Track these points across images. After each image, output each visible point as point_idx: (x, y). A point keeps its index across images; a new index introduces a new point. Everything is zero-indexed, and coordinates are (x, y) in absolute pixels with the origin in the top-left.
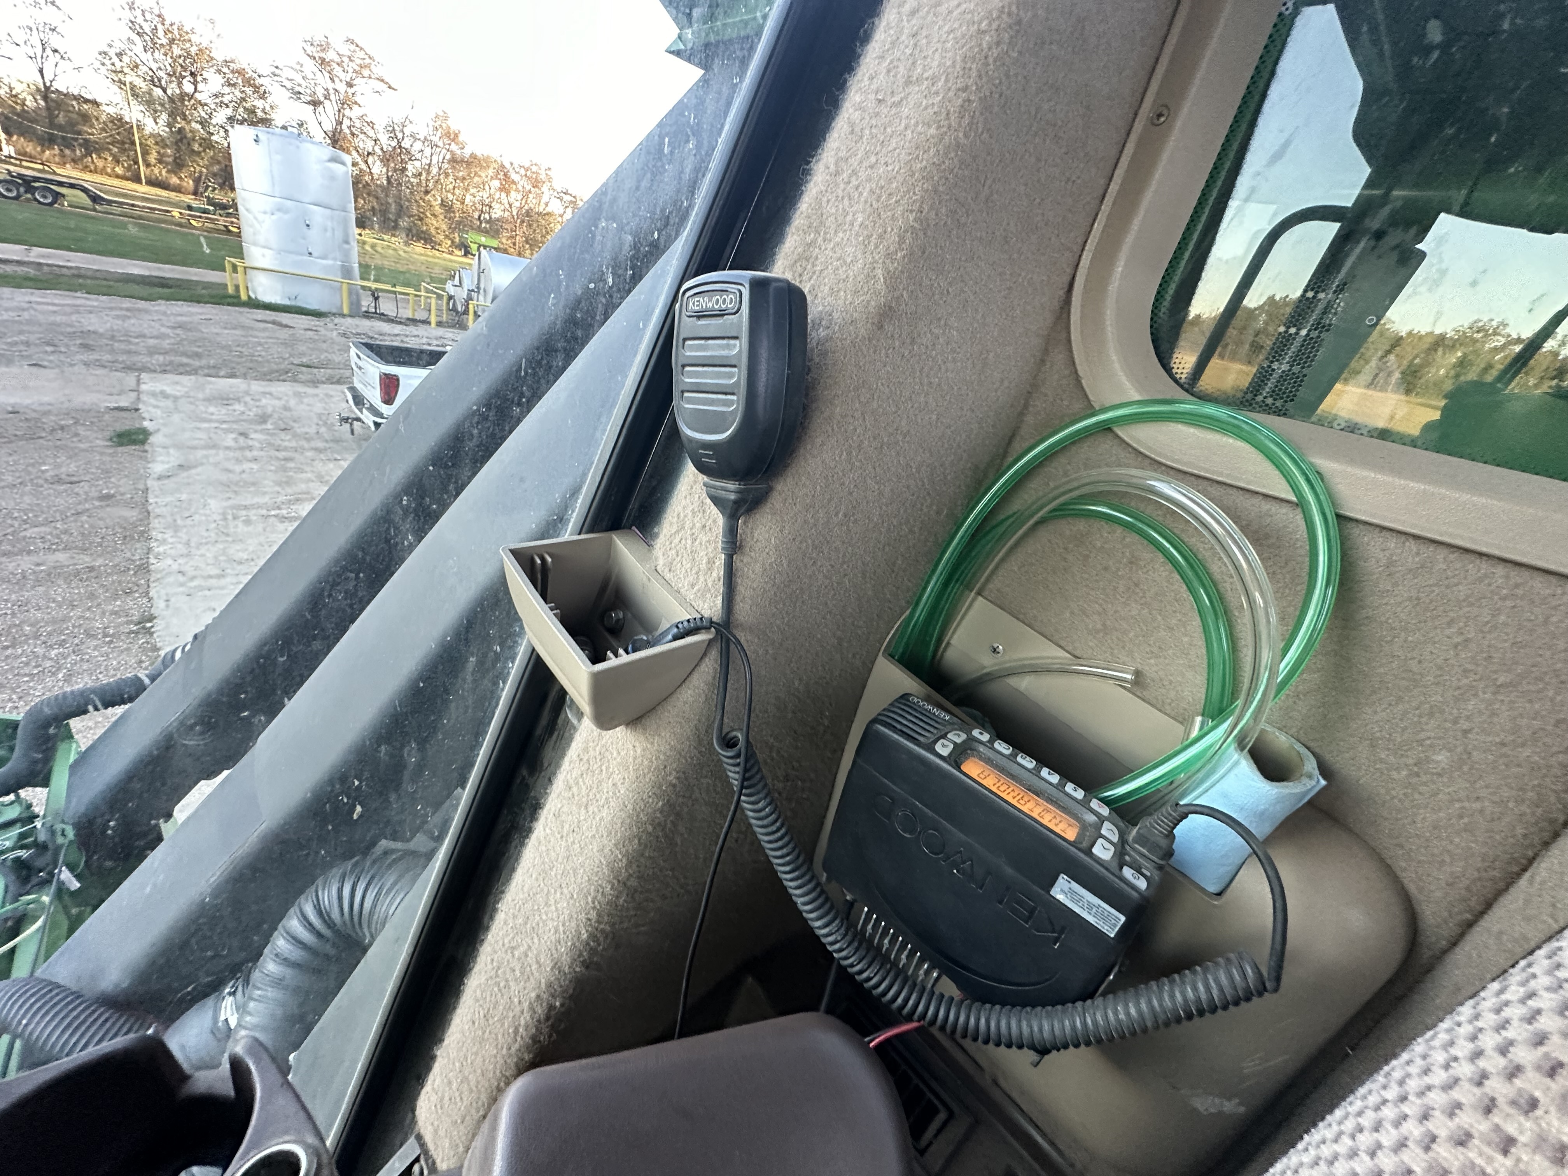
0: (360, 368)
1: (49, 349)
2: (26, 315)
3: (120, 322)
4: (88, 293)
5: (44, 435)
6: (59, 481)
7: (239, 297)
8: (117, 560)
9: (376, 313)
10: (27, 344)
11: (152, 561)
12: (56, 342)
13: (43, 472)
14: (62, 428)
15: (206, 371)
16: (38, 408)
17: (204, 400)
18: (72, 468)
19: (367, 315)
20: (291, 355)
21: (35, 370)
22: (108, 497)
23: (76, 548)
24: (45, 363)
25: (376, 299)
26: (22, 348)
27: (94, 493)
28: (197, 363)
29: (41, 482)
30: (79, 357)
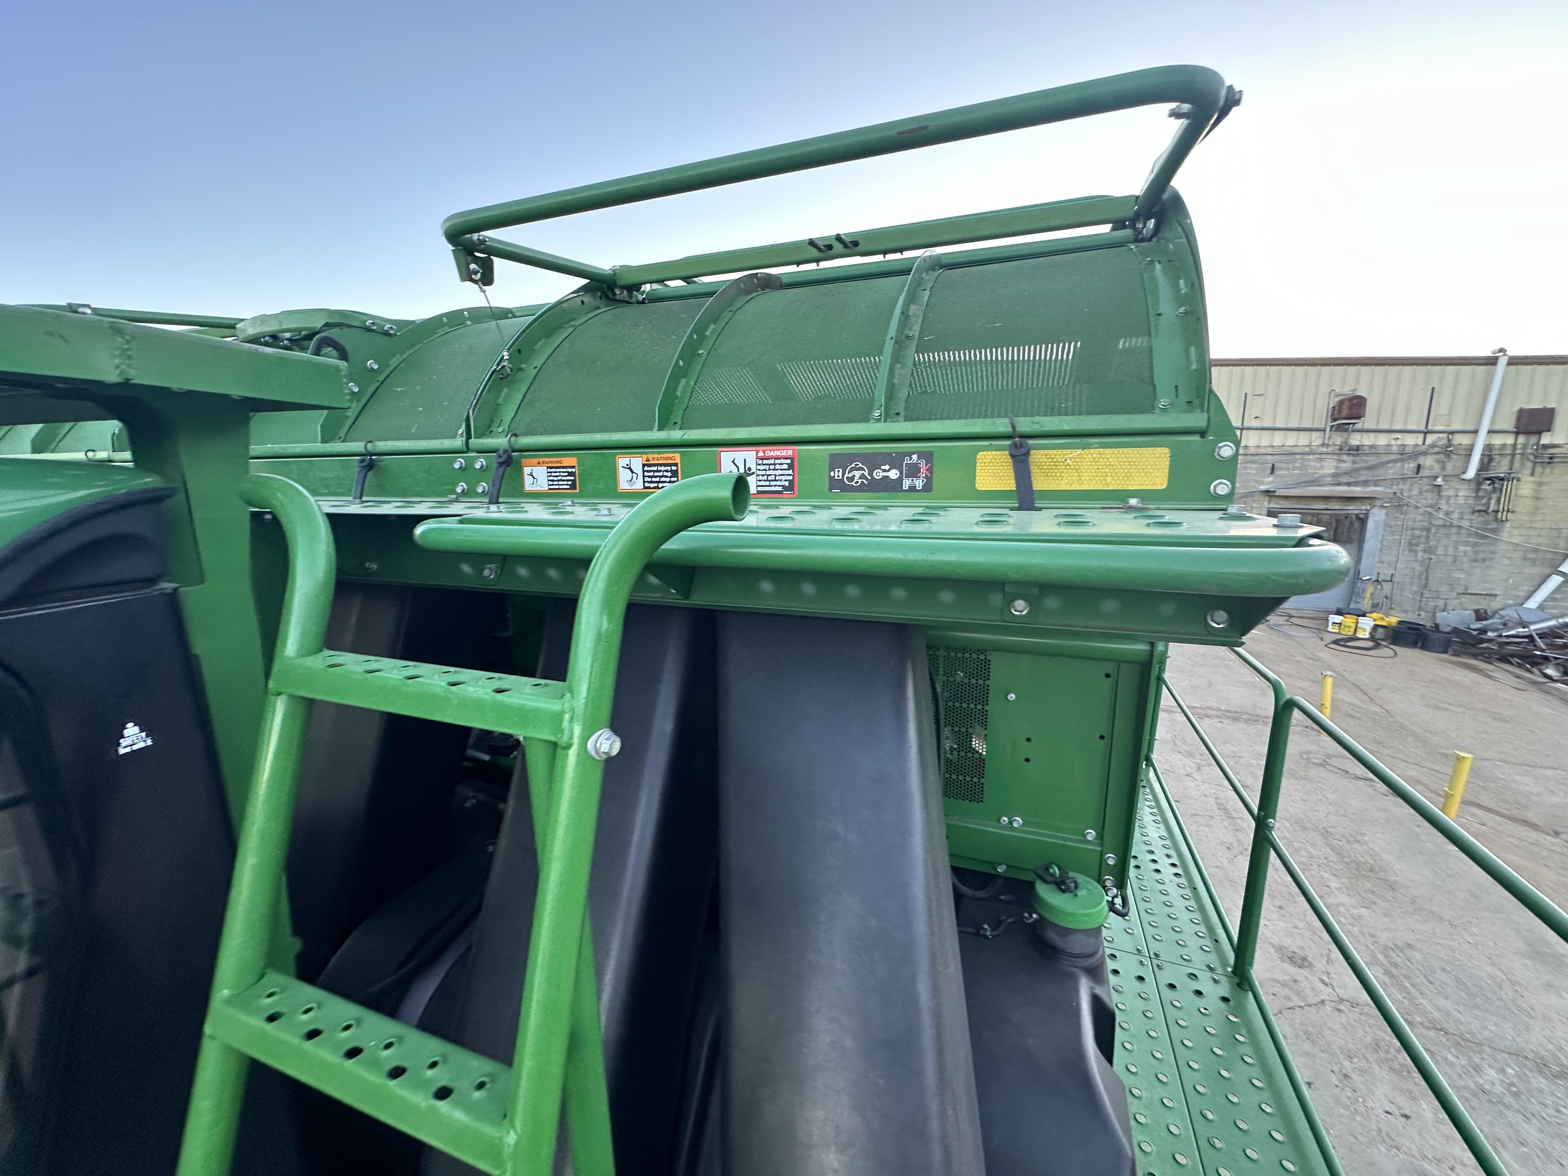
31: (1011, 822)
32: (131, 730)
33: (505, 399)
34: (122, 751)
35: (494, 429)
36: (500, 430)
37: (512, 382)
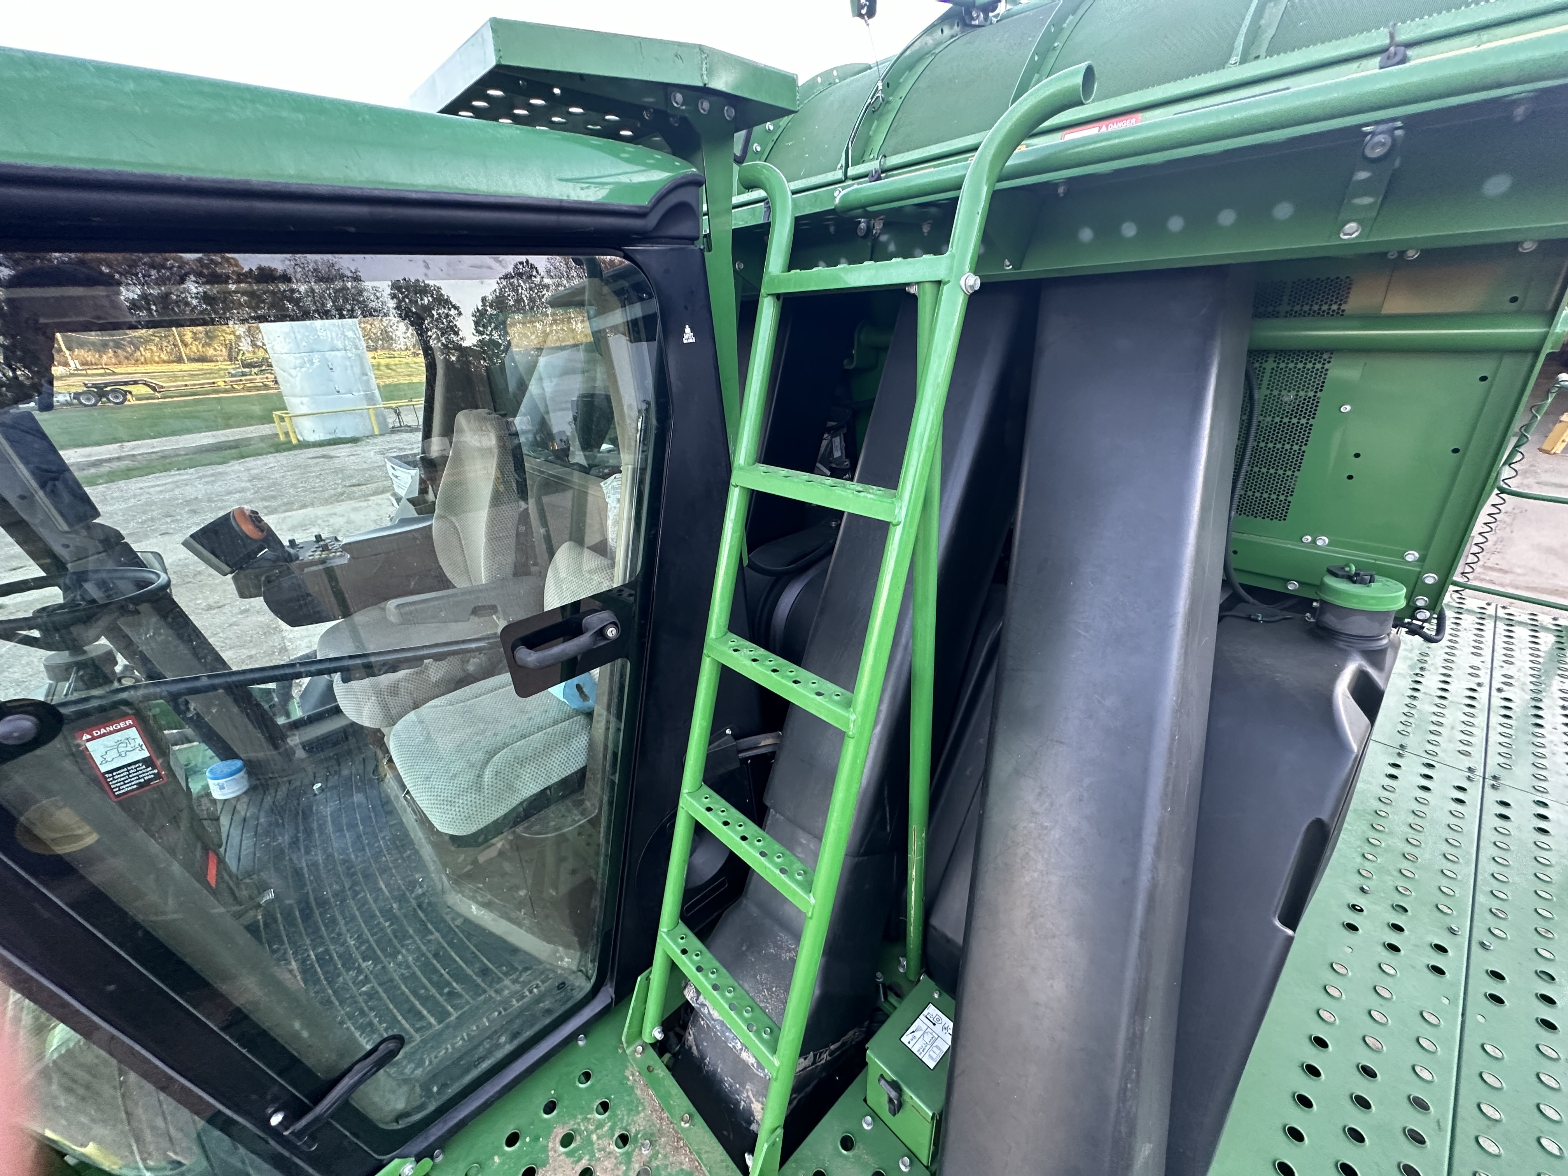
0: (397, 477)
1: (169, 520)
2: (143, 498)
3: (210, 487)
4: (179, 469)
5: (189, 580)
6: (210, 608)
7: (291, 442)
8: (265, 648)
9: (401, 426)
10: (152, 519)
11: (288, 644)
12: (172, 513)
13: (199, 604)
14: (199, 573)
15: (284, 508)
16: (181, 563)
17: (289, 530)
18: (217, 598)
19: (394, 430)
20: (343, 480)
21: (166, 537)
22: (247, 610)
23: (237, 646)
24: (171, 531)
25: (398, 415)
26: (150, 523)
27: (236, 610)
28: (274, 504)
29: (200, 611)
30: (191, 521)
31: (1314, 541)
32: (688, 330)
33: (875, 132)
34: (685, 341)
35: (866, 158)
36: (871, 157)
37: (881, 115)
